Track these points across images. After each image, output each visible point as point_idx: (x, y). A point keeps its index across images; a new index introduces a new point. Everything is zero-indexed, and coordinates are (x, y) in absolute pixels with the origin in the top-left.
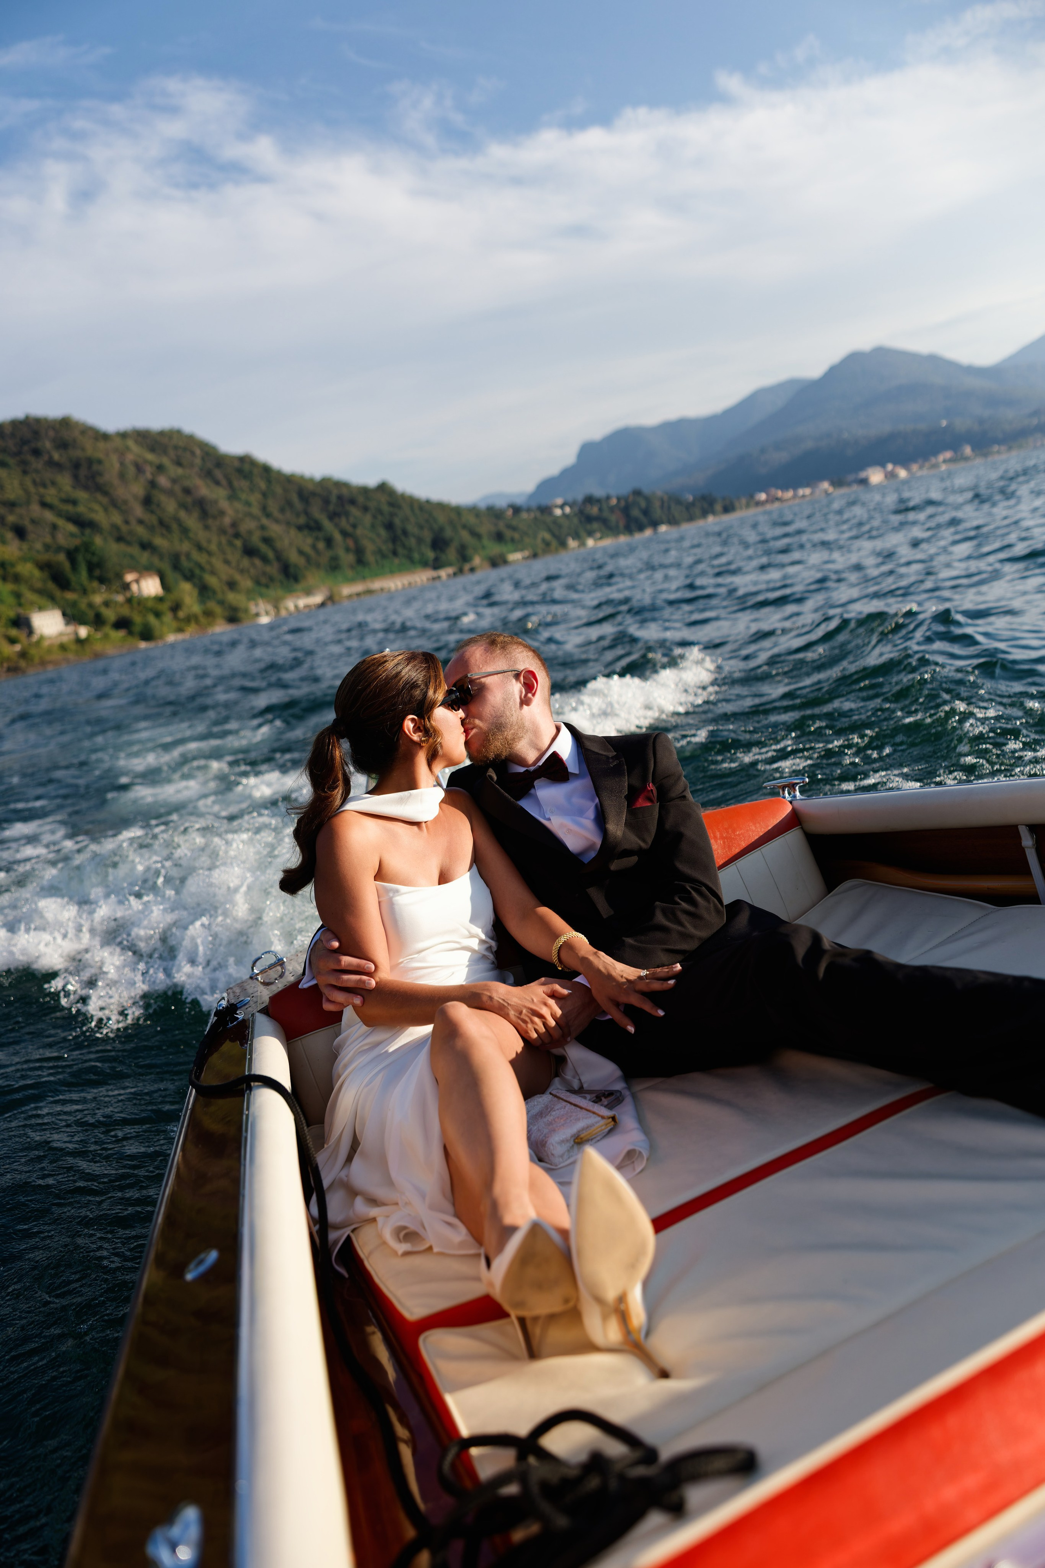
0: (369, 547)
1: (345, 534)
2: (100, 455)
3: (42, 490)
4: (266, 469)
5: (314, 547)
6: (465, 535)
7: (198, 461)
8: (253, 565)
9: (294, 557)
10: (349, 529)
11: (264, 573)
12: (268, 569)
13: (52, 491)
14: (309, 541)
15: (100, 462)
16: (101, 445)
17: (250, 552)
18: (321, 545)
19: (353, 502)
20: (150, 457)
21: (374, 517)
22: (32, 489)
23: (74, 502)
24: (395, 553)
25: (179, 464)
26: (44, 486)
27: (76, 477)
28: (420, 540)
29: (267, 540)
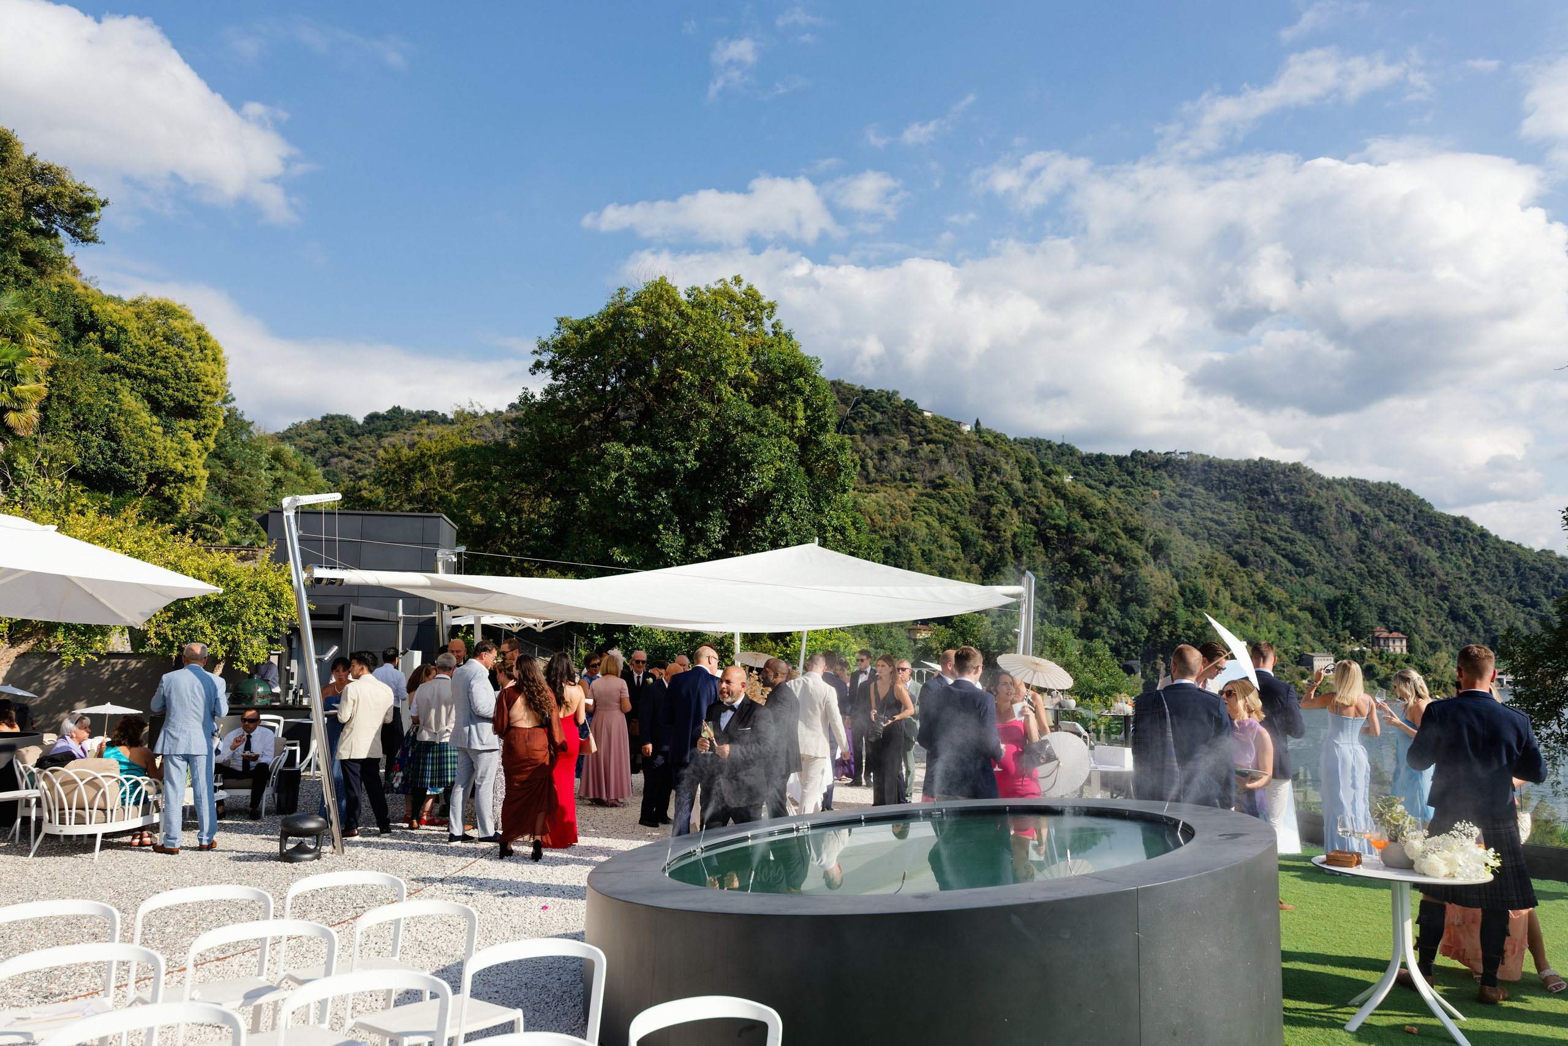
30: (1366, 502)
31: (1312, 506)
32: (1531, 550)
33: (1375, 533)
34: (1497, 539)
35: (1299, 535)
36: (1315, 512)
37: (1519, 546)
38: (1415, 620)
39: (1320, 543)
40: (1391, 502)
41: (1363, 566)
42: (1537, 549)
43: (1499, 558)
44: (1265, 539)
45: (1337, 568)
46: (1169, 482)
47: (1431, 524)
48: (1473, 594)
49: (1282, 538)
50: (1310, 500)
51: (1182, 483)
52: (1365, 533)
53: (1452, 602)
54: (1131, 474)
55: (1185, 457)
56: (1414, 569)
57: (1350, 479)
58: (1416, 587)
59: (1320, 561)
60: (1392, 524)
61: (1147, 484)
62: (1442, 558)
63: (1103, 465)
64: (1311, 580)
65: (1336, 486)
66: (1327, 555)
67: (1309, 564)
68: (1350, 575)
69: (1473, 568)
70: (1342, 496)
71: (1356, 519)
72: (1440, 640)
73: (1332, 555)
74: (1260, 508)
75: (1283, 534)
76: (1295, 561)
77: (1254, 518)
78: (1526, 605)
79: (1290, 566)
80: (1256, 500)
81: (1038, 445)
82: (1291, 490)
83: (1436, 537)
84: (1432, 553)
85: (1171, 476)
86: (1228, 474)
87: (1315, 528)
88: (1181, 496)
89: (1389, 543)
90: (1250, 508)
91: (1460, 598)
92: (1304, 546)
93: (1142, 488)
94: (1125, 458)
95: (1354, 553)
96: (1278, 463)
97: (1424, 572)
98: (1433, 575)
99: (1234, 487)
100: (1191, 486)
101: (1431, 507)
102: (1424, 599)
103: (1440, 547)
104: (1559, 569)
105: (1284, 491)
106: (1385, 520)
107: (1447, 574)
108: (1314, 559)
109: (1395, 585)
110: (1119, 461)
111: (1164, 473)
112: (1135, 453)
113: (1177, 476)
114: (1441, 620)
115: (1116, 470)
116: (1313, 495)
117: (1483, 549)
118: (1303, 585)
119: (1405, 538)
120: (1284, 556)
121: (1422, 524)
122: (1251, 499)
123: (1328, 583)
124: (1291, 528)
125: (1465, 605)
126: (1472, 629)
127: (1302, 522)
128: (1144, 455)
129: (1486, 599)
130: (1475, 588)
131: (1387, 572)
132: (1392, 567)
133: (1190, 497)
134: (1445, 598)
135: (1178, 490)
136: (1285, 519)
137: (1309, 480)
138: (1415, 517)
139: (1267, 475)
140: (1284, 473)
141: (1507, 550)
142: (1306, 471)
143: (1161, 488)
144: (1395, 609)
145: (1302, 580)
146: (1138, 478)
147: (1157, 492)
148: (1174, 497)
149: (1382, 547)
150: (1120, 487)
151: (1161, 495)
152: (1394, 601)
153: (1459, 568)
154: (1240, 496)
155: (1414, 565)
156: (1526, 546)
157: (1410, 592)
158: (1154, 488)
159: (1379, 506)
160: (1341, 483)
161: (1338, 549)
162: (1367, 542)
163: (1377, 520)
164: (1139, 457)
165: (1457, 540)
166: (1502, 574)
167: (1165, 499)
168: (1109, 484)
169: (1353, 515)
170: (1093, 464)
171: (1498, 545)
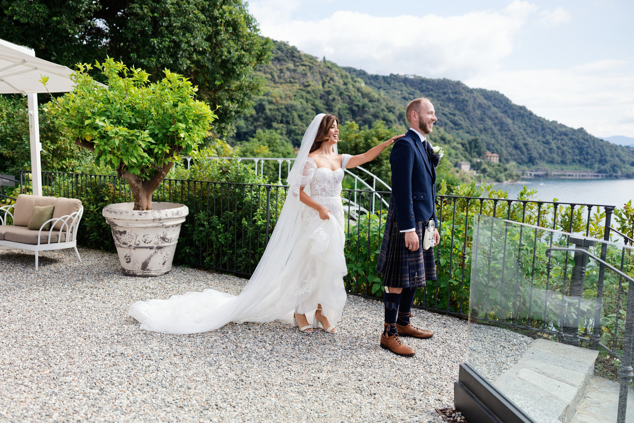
0: (569, 157)
1: (558, 148)
2: (467, 98)
3: (443, 108)
4: (531, 114)
5: (544, 151)
6: (617, 159)
7: (502, 106)
8: (517, 153)
9: (535, 154)
10: (561, 146)
11: (521, 159)
12: (523, 156)
13: (447, 109)
14: (542, 147)
15: (467, 101)
16: (468, 94)
17: (516, 147)
18: (547, 151)
19: (566, 135)
20: (485, 101)
21: (574, 143)
22: (440, 107)
23: (454, 115)
24: (580, 161)
25: (494, 106)
26: (445, 107)
27: (456, 105)
28: (593, 157)
29: (525, 145)
30: (486, 99)
31: (464, 100)
32: (548, 121)
33: (488, 113)
34: (536, 116)
35: (457, 112)
36: (465, 102)
37: (544, 119)
38: (501, 149)
39: (465, 116)
40: (496, 99)
41: (482, 126)
42: (551, 120)
43: (536, 124)
44: (443, 114)
45: (472, 126)
46: (404, 88)
47: (510, 109)
48: (524, 139)
49: (450, 114)
50: (463, 97)
51: (410, 88)
52: (484, 112)
53: (516, 142)
54: (389, 84)
55: (412, 77)
56: (502, 127)
57: (480, 89)
58: (502, 135)
59: (465, 123)
60: (495, 108)
61: (395, 89)
62: (514, 123)
63: (377, 79)
64: (461, 132)
65: (474, 92)
66: (468, 121)
67: (460, 125)
68: (476, 130)
69: (525, 128)
70: (476, 96)
71: (480, 106)
72: (509, 157)
73: (470, 121)
74: (442, 100)
75: (451, 112)
76: (455, 123)
77: (439, 105)
78: (544, 143)
79: (452, 125)
80: (440, 97)
81: (350, 70)
82: (456, 93)
83: (512, 114)
84: (509, 121)
85: (406, 86)
86: (430, 85)
87: (464, 109)
88: (409, 94)
89: (493, 116)
90: (438, 100)
91: (519, 140)
92: (459, 118)
93: (393, 90)
94: (387, 77)
95: (478, 120)
96: (451, 81)
97: (506, 129)
98: (509, 130)
99: (432, 90)
100: (413, 90)
101: (511, 102)
102: (505, 140)
103: (513, 119)
104: (559, 129)
105: (452, 93)
106: (492, 106)
107: (515, 130)
108: (462, 123)
109: (494, 134)
110: (385, 78)
111: (403, 84)
112: (391, 75)
113: (408, 86)
114: (510, 149)
115: (382, 82)
116: (464, 95)
117: (530, 119)
118: (457, 134)
119: (500, 115)
120: (451, 121)
121: (507, 108)
122: (439, 96)
123: (468, 132)
124: (455, 109)
125: (521, 143)
126: (522, 153)
127: (459, 107)
128: (395, 76)
129: (529, 141)
130: (525, 136)
131: (491, 128)
132: (493, 127)
133: (413, 95)
134: (513, 140)
135: (408, 91)
136: (451, 105)
137: (463, 88)
138: (505, 106)
139: (446, 86)
140: (453, 85)
141: (540, 120)
142: (462, 84)
143: (402, 91)
144: (493, 145)
145: (457, 132)
146: (392, 85)
147: (399, 92)
148: (407, 95)
149: (491, 118)
150: (384, 89)
151: (401, 94)
152: (493, 141)
153: (520, 128)
154: (435, 95)
155: (502, 126)
156: (546, 119)
157: (500, 137)
158: (398, 90)
159: (490, 101)
160: (476, 90)
161: (473, 119)
162: (484, 116)
163: (489, 106)
164: (393, 76)
165: (520, 116)
166: (537, 130)
167: (403, 96)
168: (379, 88)
169: (480, 104)
170: (373, 79)
171: (536, 118)
